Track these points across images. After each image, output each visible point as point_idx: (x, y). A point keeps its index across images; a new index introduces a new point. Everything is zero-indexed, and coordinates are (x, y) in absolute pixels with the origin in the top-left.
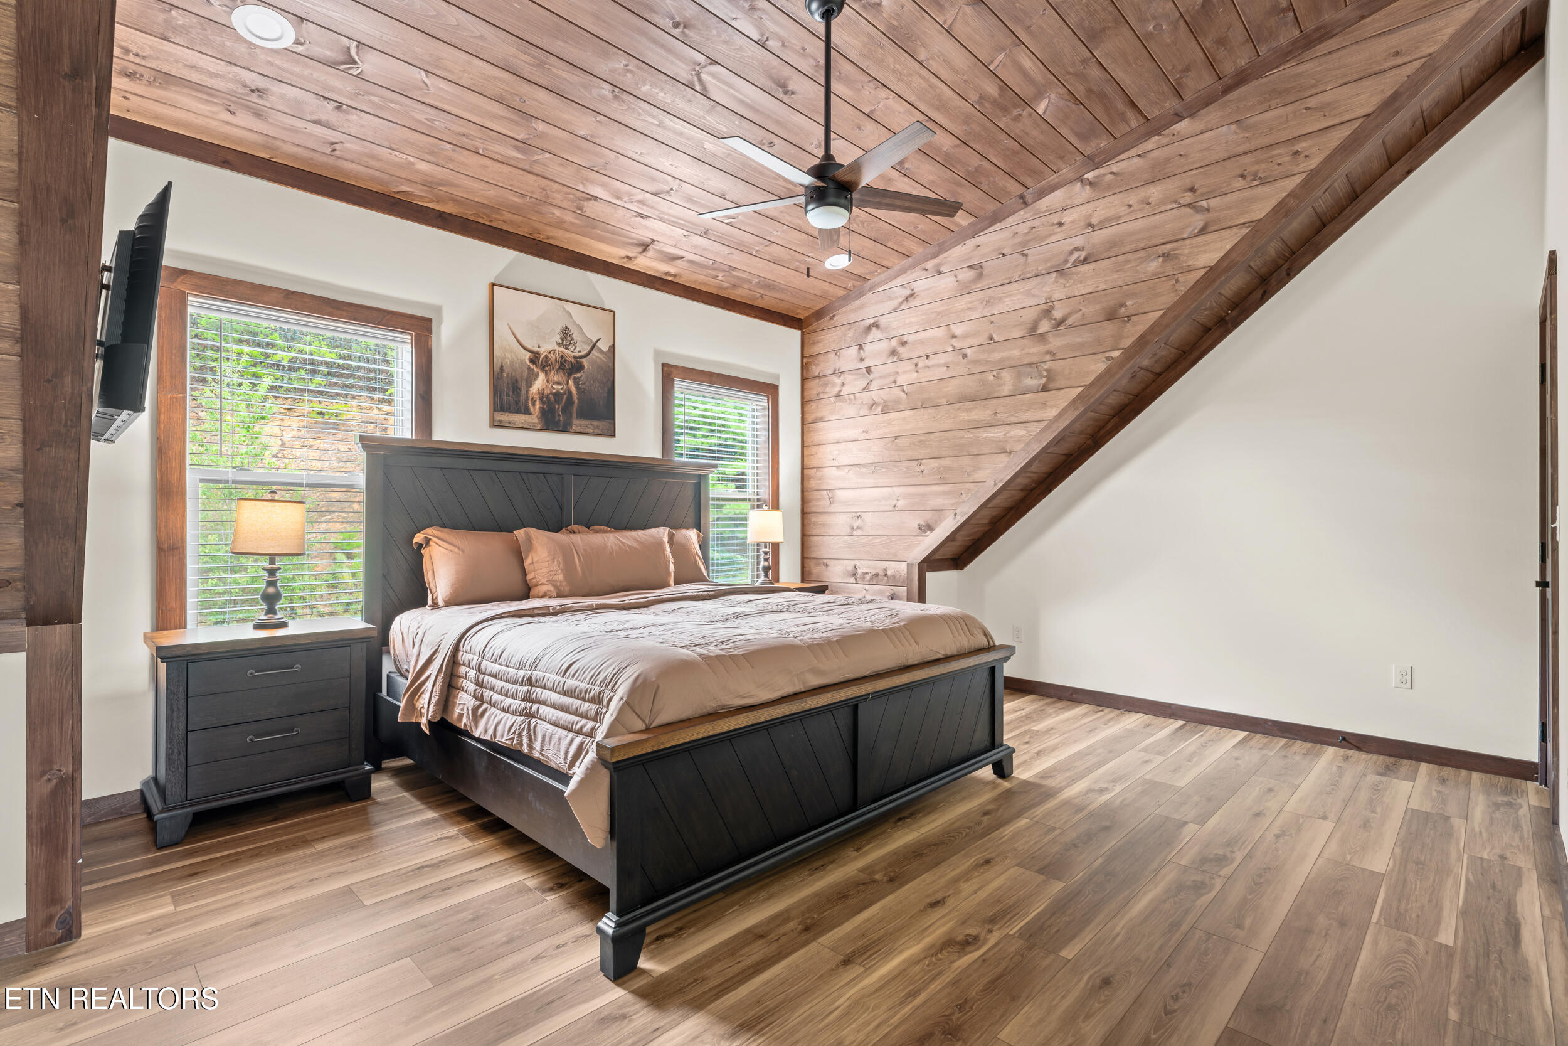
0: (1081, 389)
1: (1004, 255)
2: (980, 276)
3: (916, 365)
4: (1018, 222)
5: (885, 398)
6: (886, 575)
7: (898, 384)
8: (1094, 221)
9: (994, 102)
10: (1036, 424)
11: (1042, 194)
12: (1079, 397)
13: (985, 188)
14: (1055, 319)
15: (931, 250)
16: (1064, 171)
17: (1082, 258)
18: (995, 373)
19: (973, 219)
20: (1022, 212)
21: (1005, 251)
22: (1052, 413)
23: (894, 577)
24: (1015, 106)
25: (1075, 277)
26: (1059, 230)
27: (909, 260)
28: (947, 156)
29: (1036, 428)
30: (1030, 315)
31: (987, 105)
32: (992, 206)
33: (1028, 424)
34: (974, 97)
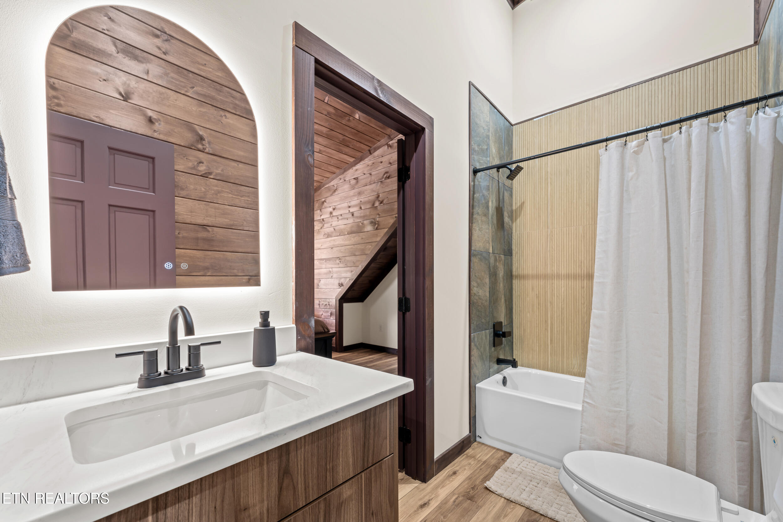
0: (387, 229)
1: (364, 174)
2: (357, 182)
3: (338, 218)
4: (368, 161)
5: (329, 231)
6: (329, 305)
7: (332, 226)
8: (391, 161)
9: (334, 114)
10: (374, 243)
11: (376, 149)
12: (387, 232)
13: (352, 147)
14: (380, 201)
15: (342, 171)
16: (382, 141)
17: (388, 176)
18: (362, 222)
19: (354, 159)
20: (370, 157)
21: (365, 172)
22: (378, 239)
23: (331, 305)
24: (346, 116)
25: (385, 184)
26: (381, 164)
27: (335, 175)
28: (327, 134)
29: (374, 244)
30: (372, 198)
31: (333, 116)
32: (359, 154)
33: (372, 243)
34: (325, 113)
